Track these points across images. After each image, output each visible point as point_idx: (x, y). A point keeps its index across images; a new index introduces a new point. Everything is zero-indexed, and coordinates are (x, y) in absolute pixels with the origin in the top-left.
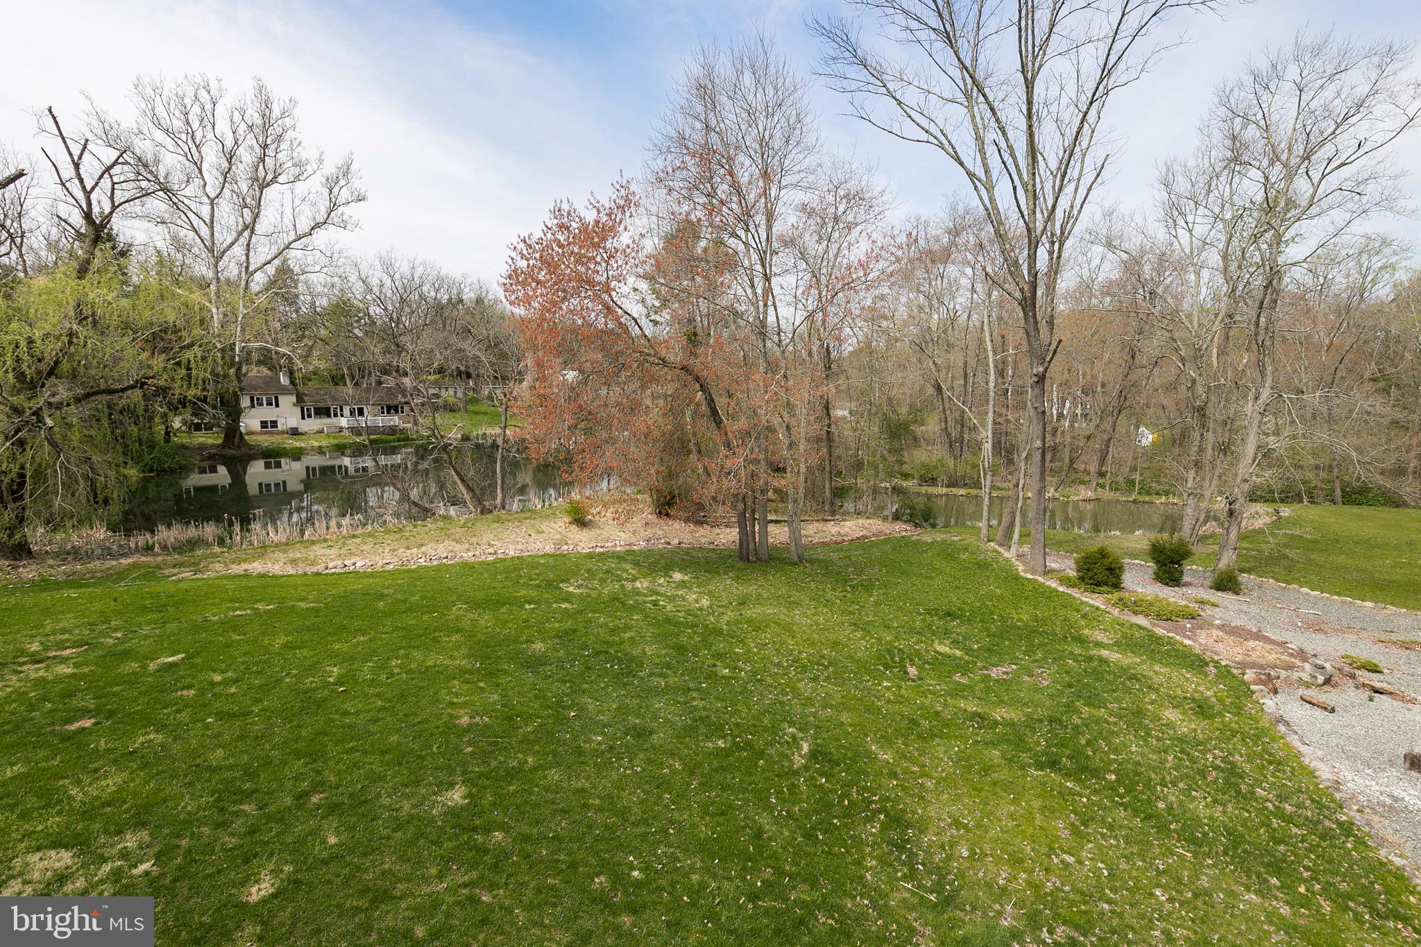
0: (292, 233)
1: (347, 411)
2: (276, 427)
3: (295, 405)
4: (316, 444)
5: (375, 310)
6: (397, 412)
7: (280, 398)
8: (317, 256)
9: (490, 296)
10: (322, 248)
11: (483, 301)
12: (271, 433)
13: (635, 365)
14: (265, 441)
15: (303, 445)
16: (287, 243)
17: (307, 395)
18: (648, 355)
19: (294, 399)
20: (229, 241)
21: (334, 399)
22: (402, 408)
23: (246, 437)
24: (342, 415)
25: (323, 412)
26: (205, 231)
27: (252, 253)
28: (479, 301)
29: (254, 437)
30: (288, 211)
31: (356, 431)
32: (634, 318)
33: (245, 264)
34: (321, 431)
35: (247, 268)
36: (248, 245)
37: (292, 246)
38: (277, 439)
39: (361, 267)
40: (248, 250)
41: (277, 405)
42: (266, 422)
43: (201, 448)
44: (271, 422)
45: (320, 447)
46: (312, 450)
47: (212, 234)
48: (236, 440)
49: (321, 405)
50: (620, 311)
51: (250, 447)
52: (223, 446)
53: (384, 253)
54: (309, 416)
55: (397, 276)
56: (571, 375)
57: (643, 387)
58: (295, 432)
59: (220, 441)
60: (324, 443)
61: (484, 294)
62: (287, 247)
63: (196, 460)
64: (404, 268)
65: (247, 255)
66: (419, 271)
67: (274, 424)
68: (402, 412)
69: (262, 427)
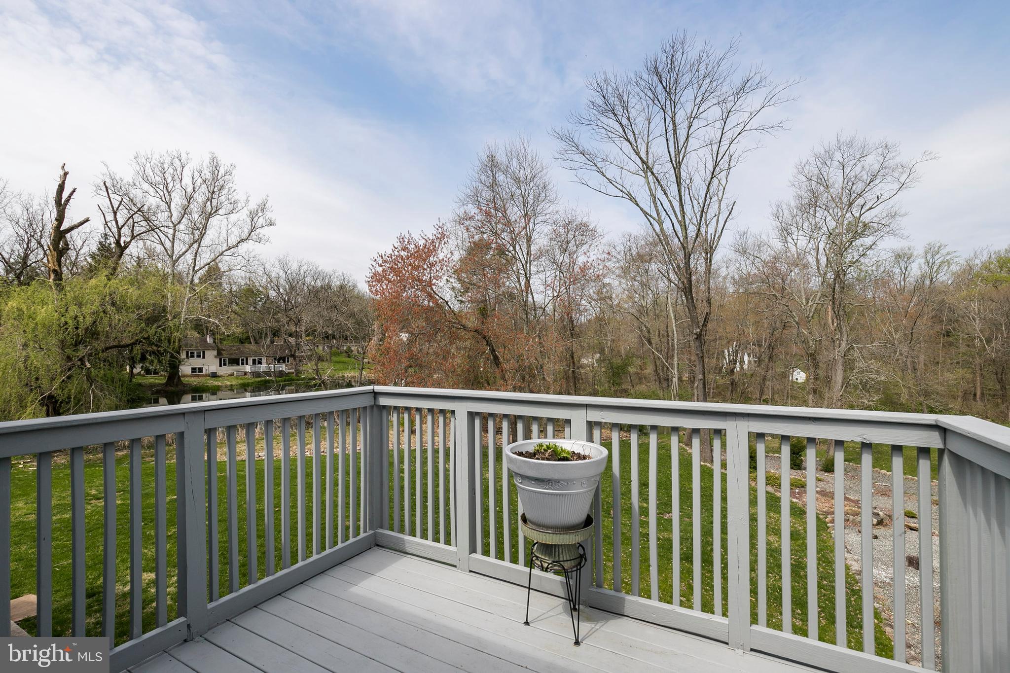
0: (225, 245)
1: (250, 361)
2: (202, 372)
3: (216, 357)
4: (229, 383)
5: (272, 294)
6: (284, 362)
7: (207, 353)
8: (240, 259)
9: (350, 284)
10: (243, 255)
11: (345, 287)
12: (198, 376)
13: (446, 329)
14: (194, 381)
15: (220, 384)
16: (221, 252)
17: (224, 350)
18: (454, 323)
19: (215, 353)
20: (183, 250)
21: (243, 353)
22: (288, 359)
23: (182, 379)
24: (247, 364)
25: (234, 362)
26: (168, 244)
27: (198, 259)
28: (342, 287)
29: (187, 379)
30: (224, 232)
31: (256, 374)
32: (446, 301)
33: (193, 265)
34: (232, 375)
35: (194, 267)
36: (196, 253)
37: (224, 254)
38: (202, 380)
39: (266, 265)
40: (196, 256)
41: (204, 357)
42: (195, 368)
43: (152, 386)
44: (199, 368)
45: (231, 385)
46: (226, 387)
47: (173, 246)
48: (176, 381)
49: (233, 357)
50: (437, 297)
51: (184, 385)
52: (166, 384)
53: (282, 257)
54: (225, 364)
55: (289, 272)
56: (404, 336)
57: (451, 343)
58: (214, 375)
59: (164, 381)
60: (234, 383)
61: (346, 283)
62: (222, 254)
63: (149, 394)
64: (294, 267)
65: (195, 259)
66: (305, 268)
67: (201, 370)
68: (288, 362)
69: (192, 372)
